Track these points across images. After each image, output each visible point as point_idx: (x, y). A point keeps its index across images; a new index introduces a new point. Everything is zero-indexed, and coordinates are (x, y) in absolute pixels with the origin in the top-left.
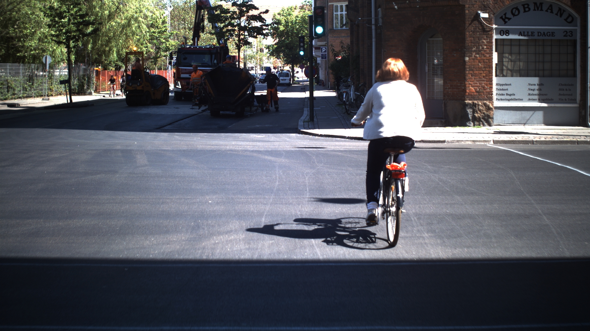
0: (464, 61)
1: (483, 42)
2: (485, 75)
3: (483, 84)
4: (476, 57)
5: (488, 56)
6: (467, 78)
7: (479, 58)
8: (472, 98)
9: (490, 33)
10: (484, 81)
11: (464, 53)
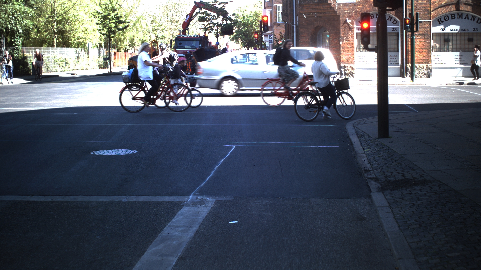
0: (340, 44)
1: (350, 34)
2: (350, 51)
3: (350, 56)
4: (346, 42)
5: (352, 41)
6: (341, 53)
7: (347, 43)
8: (344, 63)
9: (353, 29)
10: (350, 54)
11: (340, 40)
